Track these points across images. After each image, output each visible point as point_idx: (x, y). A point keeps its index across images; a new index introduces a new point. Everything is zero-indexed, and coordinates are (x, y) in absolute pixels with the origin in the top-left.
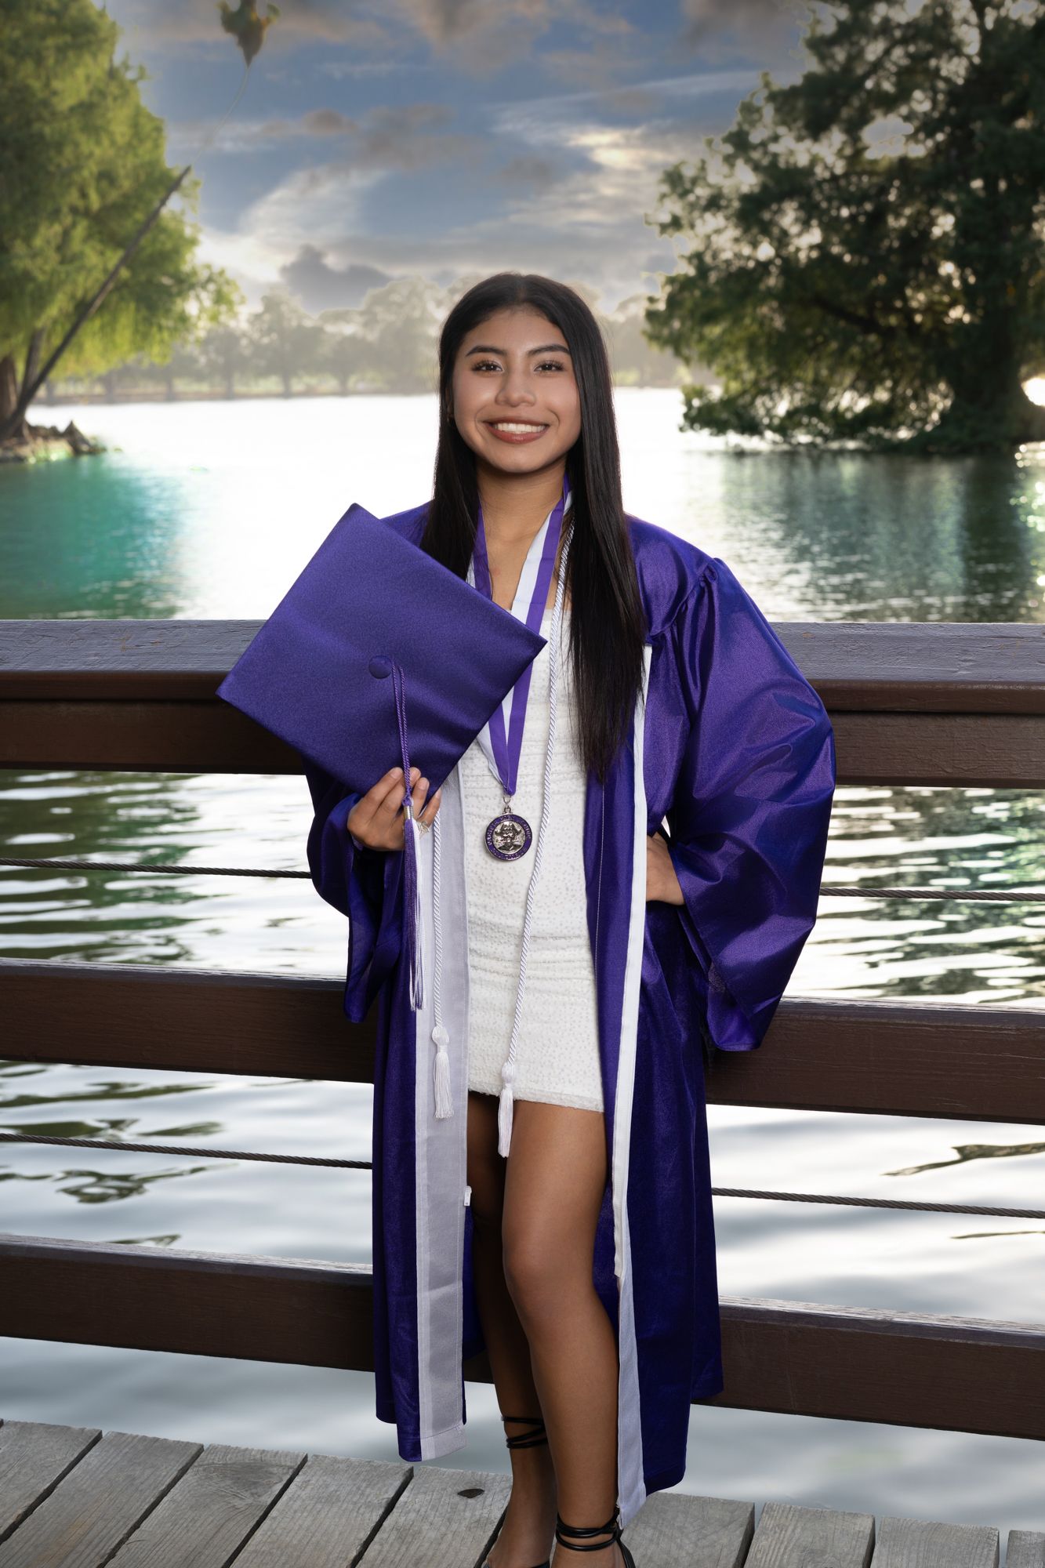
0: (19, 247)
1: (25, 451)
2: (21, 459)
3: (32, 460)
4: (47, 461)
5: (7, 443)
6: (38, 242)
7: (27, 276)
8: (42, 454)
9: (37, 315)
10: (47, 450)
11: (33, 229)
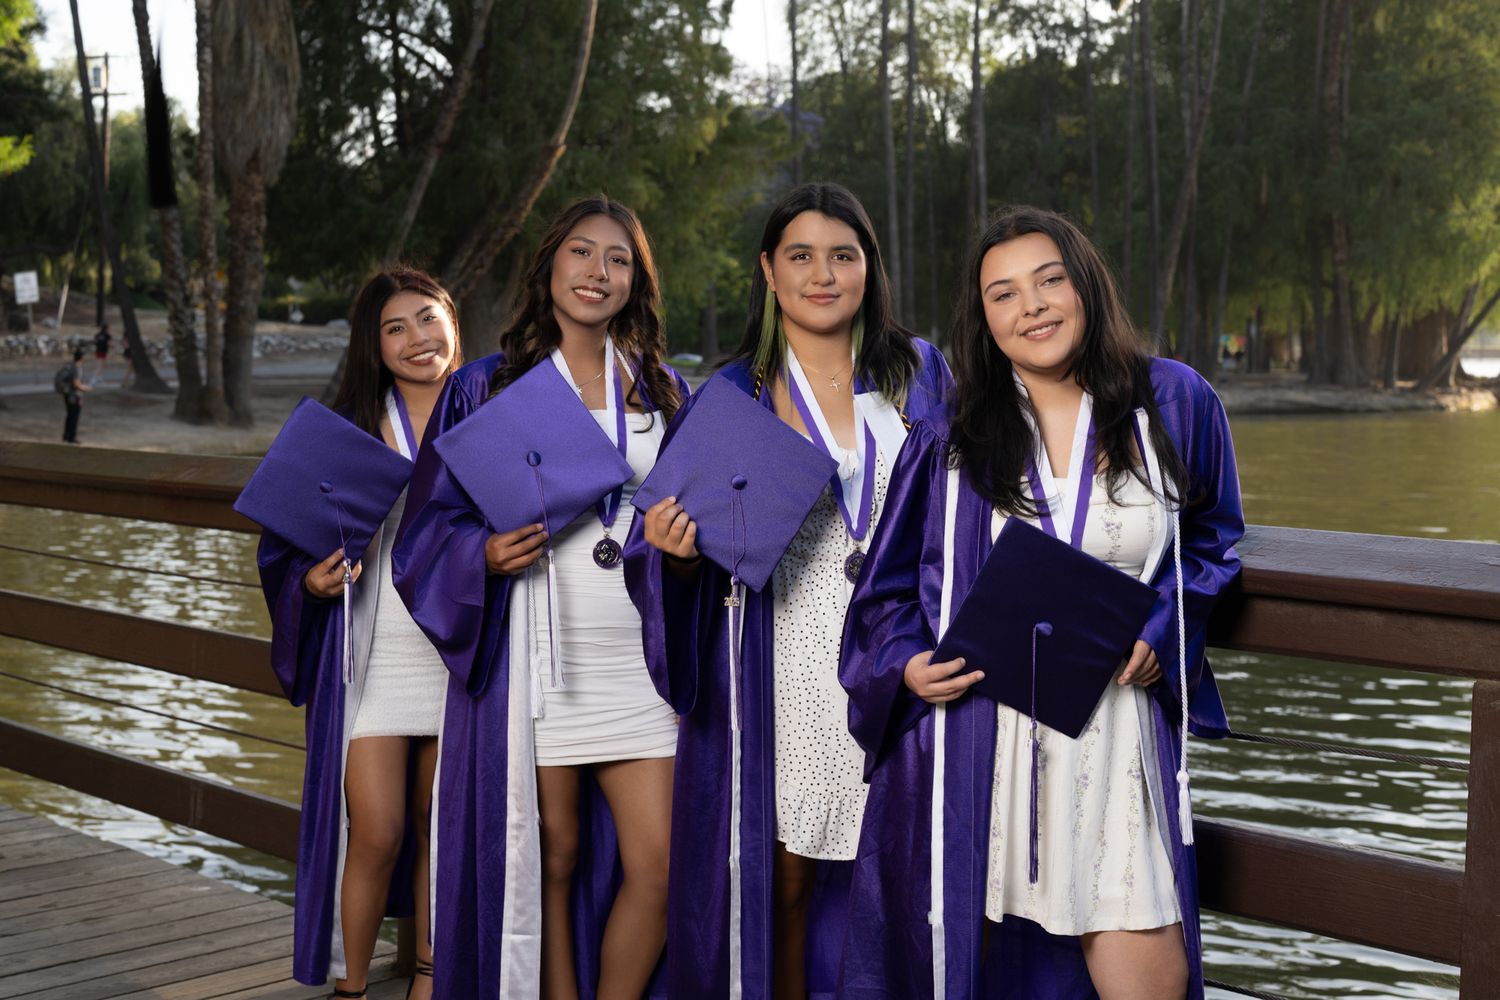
0: (1458, 208)
1: (1448, 400)
2: (1442, 408)
3: (1453, 409)
4: (1468, 410)
5: (1430, 393)
6: (1479, 201)
7: (1461, 235)
8: (1464, 403)
9: (1469, 274)
10: (1470, 400)
11: (1473, 191)
